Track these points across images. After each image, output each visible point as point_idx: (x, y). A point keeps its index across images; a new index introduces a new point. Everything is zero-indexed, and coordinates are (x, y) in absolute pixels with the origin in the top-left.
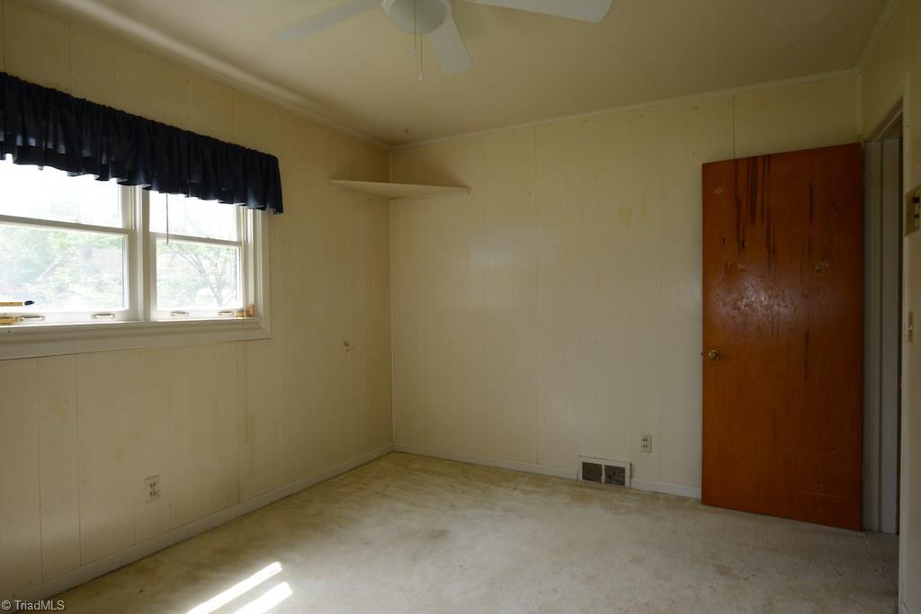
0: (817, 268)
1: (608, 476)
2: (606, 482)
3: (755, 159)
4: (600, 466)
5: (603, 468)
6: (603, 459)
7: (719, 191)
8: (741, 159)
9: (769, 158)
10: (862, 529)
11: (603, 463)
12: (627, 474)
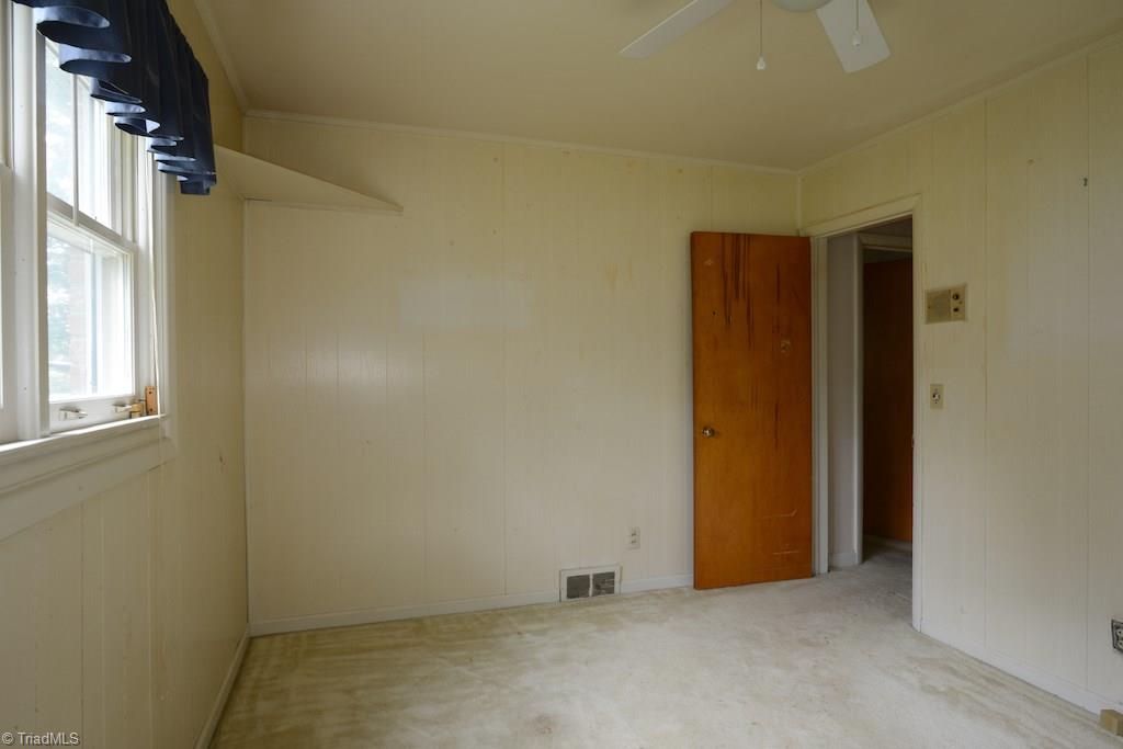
0: (783, 345)
1: (597, 587)
2: (595, 594)
3: (738, 235)
4: (588, 577)
5: (591, 577)
6: (589, 568)
7: (709, 262)
8: (728, 234)
9: (749, 237)
10: (813, 576)
11: (591, 573)
12: (617, 579)
